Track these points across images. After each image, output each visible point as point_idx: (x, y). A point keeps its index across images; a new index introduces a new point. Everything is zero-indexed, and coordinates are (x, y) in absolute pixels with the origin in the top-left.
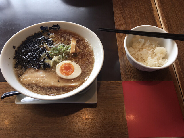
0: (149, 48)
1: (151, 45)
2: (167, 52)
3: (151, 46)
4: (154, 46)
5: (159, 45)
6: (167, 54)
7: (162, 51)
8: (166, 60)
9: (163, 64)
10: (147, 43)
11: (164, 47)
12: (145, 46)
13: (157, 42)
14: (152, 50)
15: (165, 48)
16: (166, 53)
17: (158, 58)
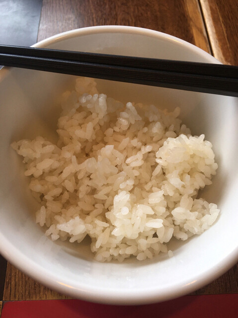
0: (135, 142)
1: (147, 123)
2: (217, 160)
3: (146, 129)
4: (156, 129)
5: (184, 126)
6: (217, 171)
7: (193, 156)
8: (213, 207)
9: (196, 230)
10: (124, 114)
11: (202, 136)
12: (117, 129)
13: (177, 111)
14: (148, 148)
15: (208, 143)
16: (215, 166)
17: (171, 194)
